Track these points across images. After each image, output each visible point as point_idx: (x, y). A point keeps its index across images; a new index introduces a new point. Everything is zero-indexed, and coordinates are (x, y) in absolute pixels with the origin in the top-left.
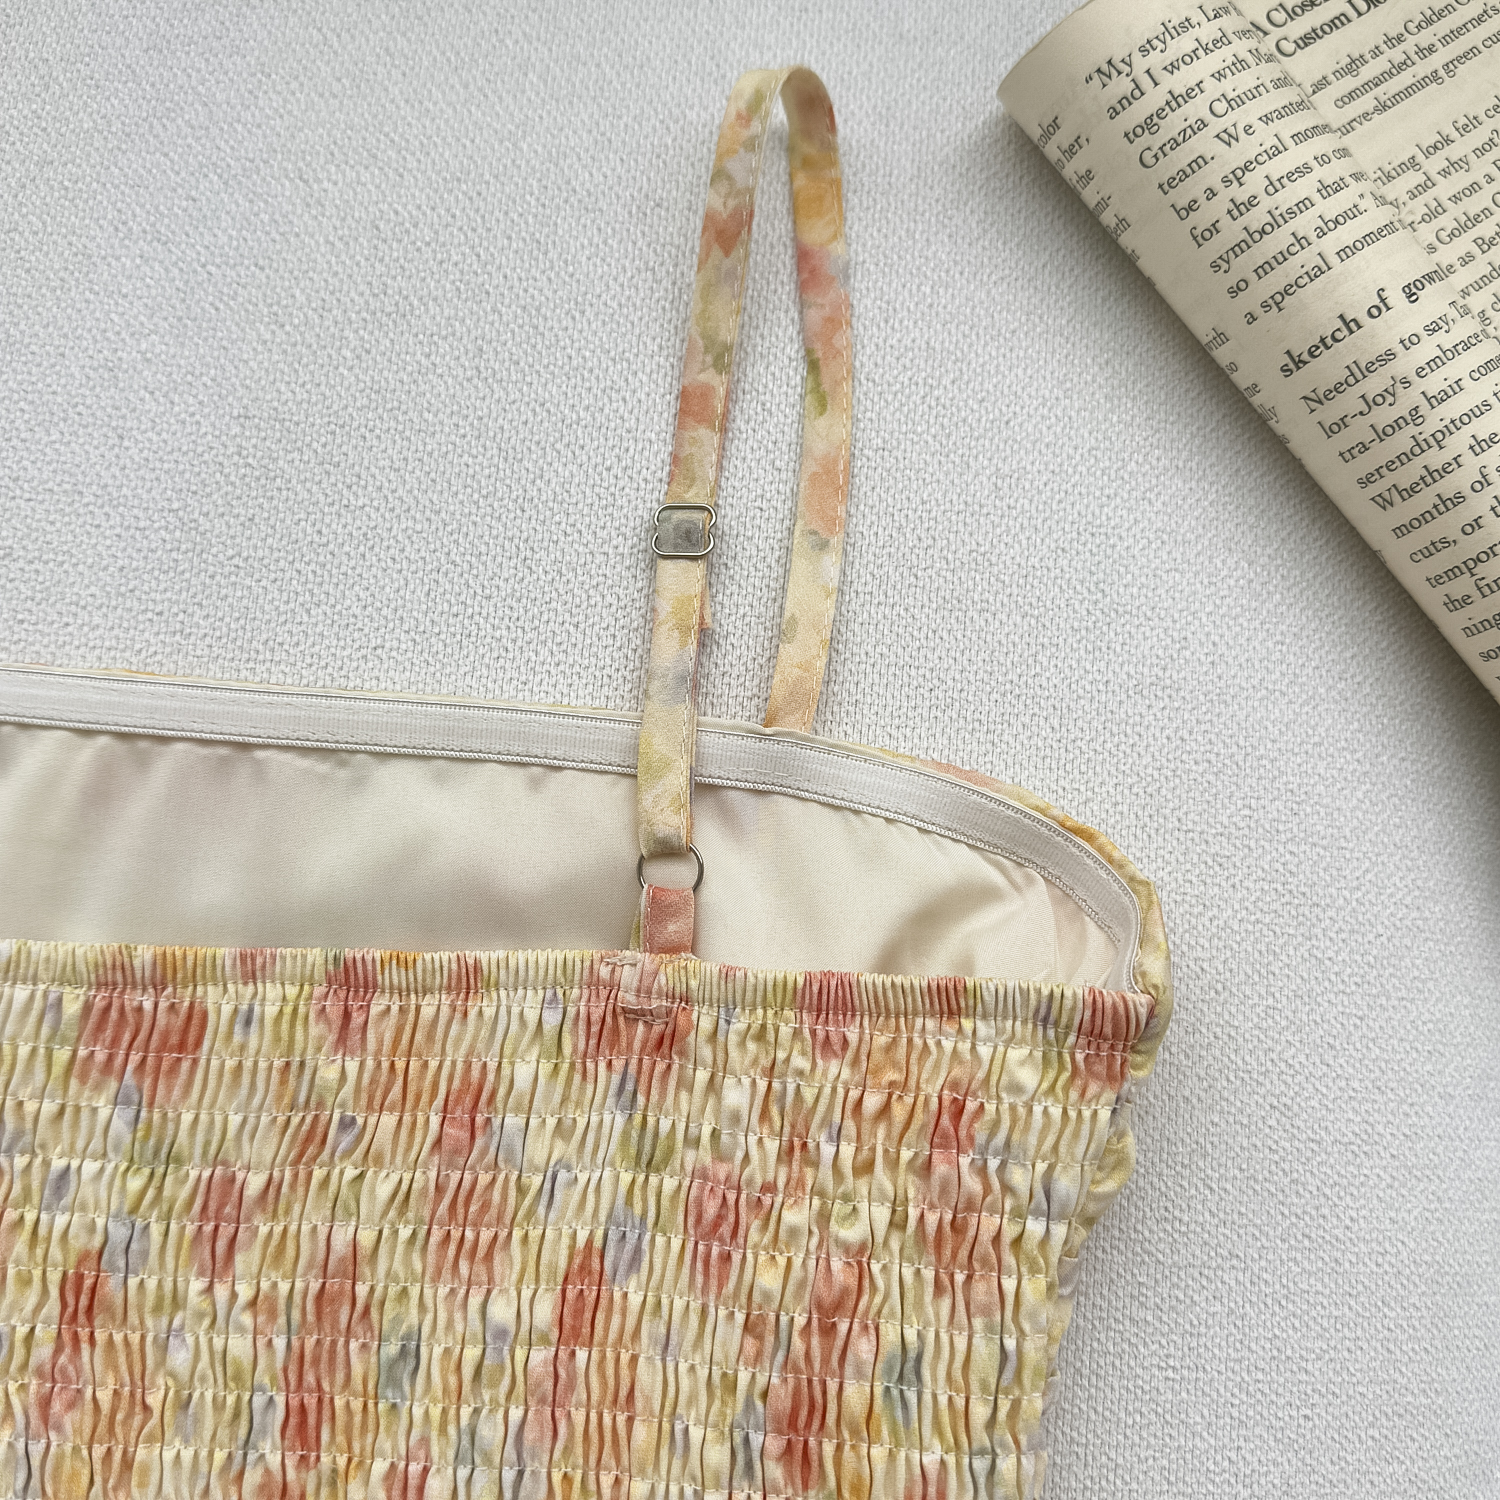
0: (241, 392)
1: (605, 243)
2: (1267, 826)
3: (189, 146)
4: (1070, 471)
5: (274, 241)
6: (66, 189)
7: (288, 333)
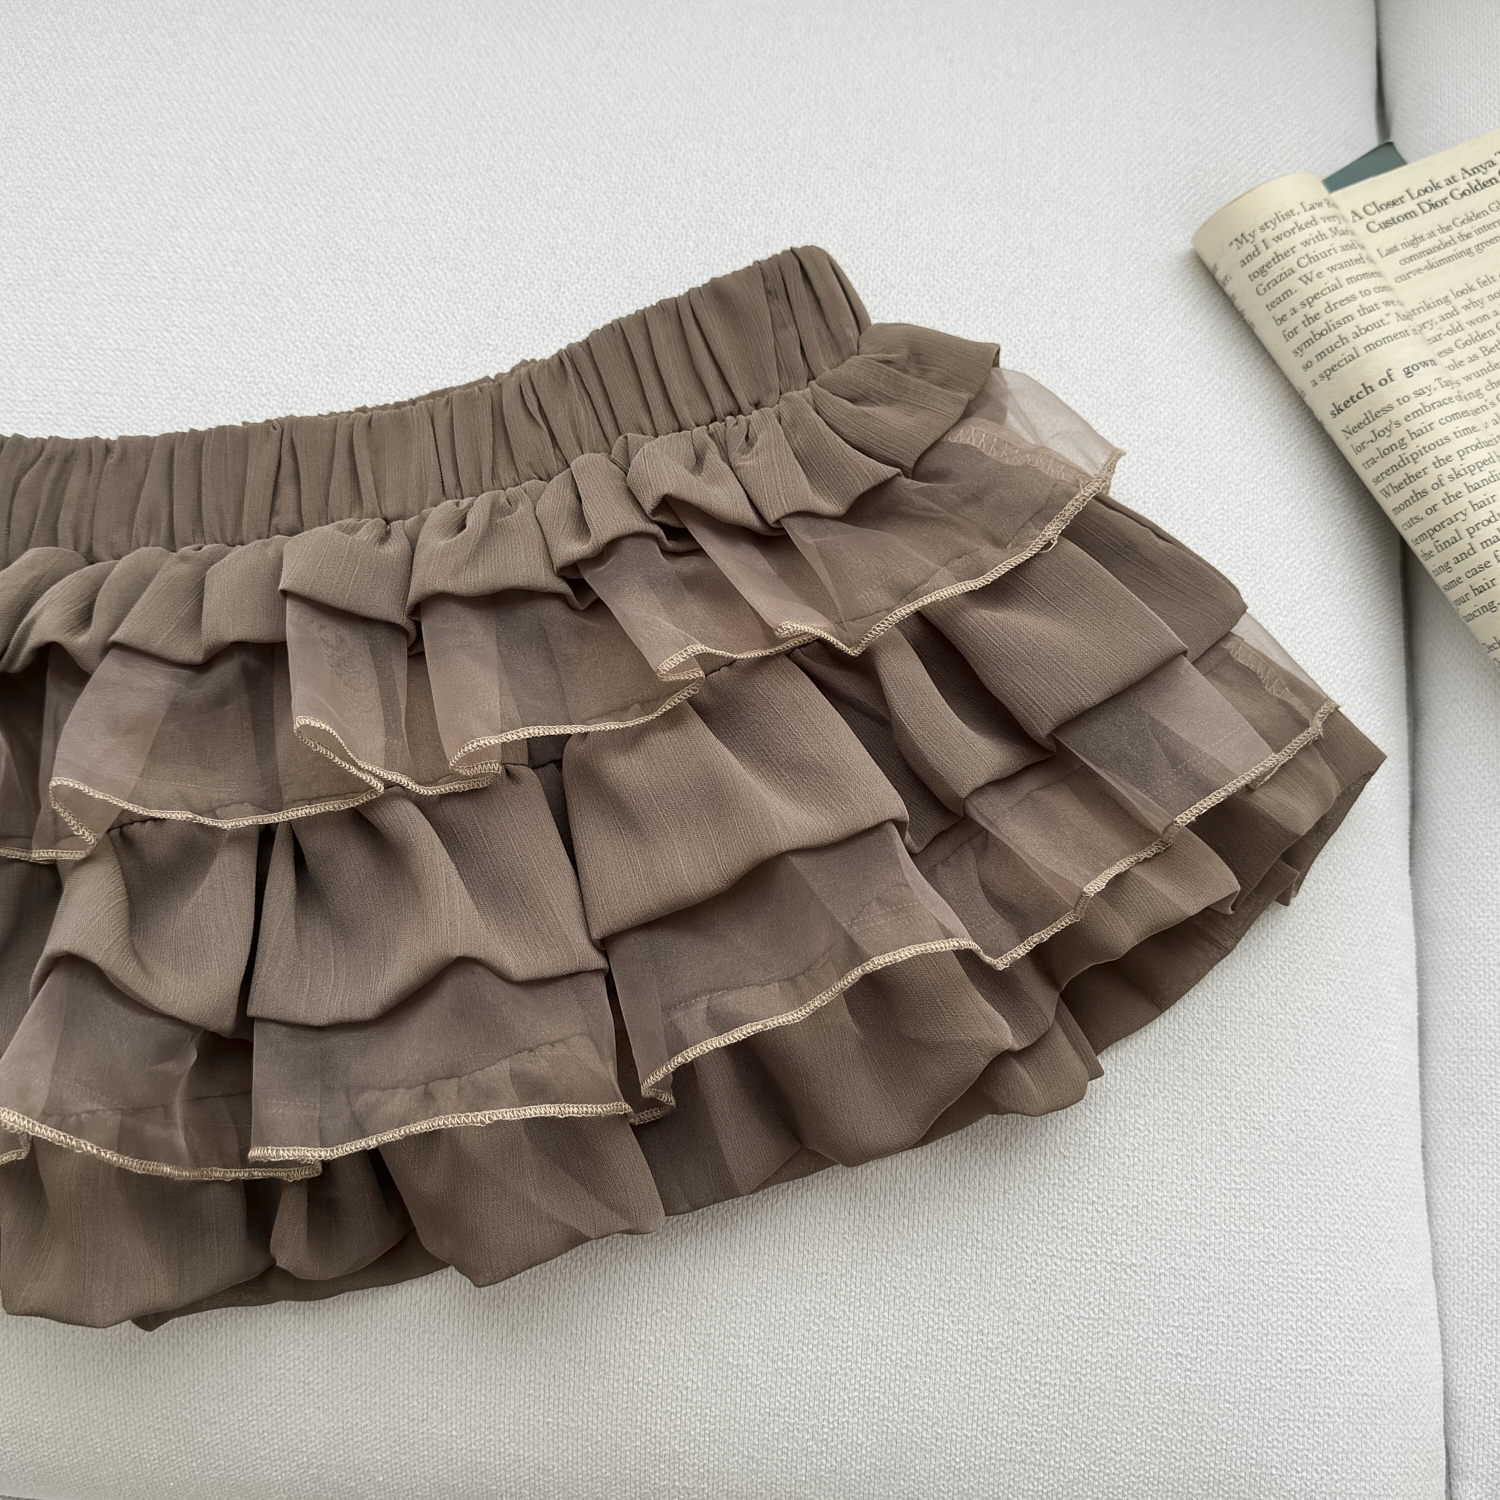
0: (629, 263)
1: (839, 186)
2: (1234, 520)
3: (593, 126)
4: (1115, 318)
5: (645, 180)
6: (520, 148)
7: (655, 232)
